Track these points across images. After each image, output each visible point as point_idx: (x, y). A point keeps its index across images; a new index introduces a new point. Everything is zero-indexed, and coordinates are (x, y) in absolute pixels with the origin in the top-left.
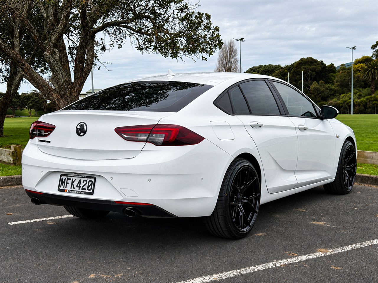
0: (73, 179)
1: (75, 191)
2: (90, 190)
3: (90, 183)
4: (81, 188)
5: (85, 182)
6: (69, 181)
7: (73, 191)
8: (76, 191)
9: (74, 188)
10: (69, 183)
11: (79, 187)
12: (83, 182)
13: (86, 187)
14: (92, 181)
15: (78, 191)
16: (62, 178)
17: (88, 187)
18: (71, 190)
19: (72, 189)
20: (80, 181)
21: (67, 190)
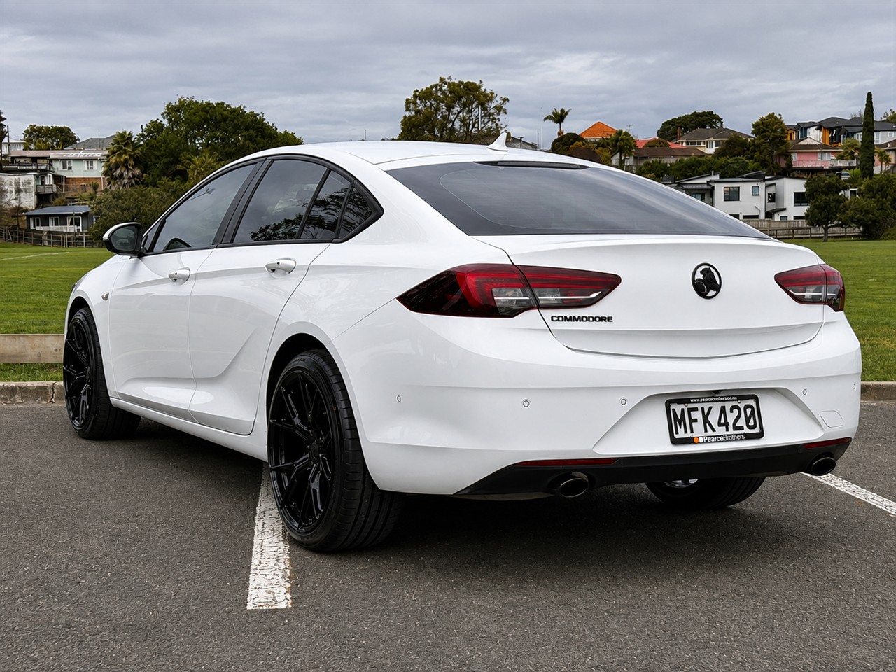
0: (703, 409)
1: (720, 436)
2: (754, 427)
3: (749, 411)
4: (731, 427)
5: (736, 411)
6: (694, 415)
7: (714, 436)
8: (722, 436)
9: (714, 430)
10: (696, 420)
11: (726, 425)
12: (732, 412)
13: (742, 422)
14: (750, 406)
15: (728, 435)
16: (674, 410)
17: (748, 421)
18: (708, 437)
19: (710, 432)
20: (723, 410)
21: (698, 438)
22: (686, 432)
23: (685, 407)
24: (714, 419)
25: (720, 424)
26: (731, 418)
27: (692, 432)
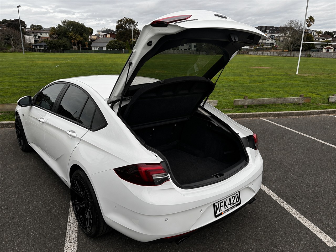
2: (238, 201)
3: (237, 196)
4: (232, 204)
5: (233, 198)
10: (222, 206)
12: (232, 199)
17: (236, 199)
22: (219, 212)
23: (219, 203)
24: (227, 204)
25: (229, 204)
26: (232, 201)
27: (221, 211)
